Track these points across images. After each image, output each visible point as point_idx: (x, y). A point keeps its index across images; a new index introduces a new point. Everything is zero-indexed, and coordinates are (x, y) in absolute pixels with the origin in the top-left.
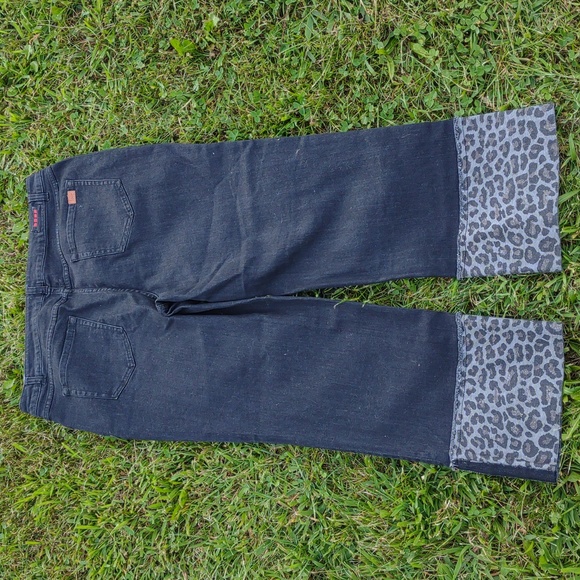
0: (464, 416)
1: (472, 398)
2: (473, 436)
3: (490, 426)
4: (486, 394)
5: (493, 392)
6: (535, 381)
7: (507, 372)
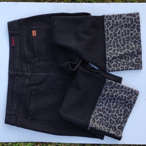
0: (97, 113)
1: (101, 108)
2: (97, 120)
3: (104, 119)
4: (106, 107)
5: (108, 108)
6: (123, 108)
7: (115, 103)
